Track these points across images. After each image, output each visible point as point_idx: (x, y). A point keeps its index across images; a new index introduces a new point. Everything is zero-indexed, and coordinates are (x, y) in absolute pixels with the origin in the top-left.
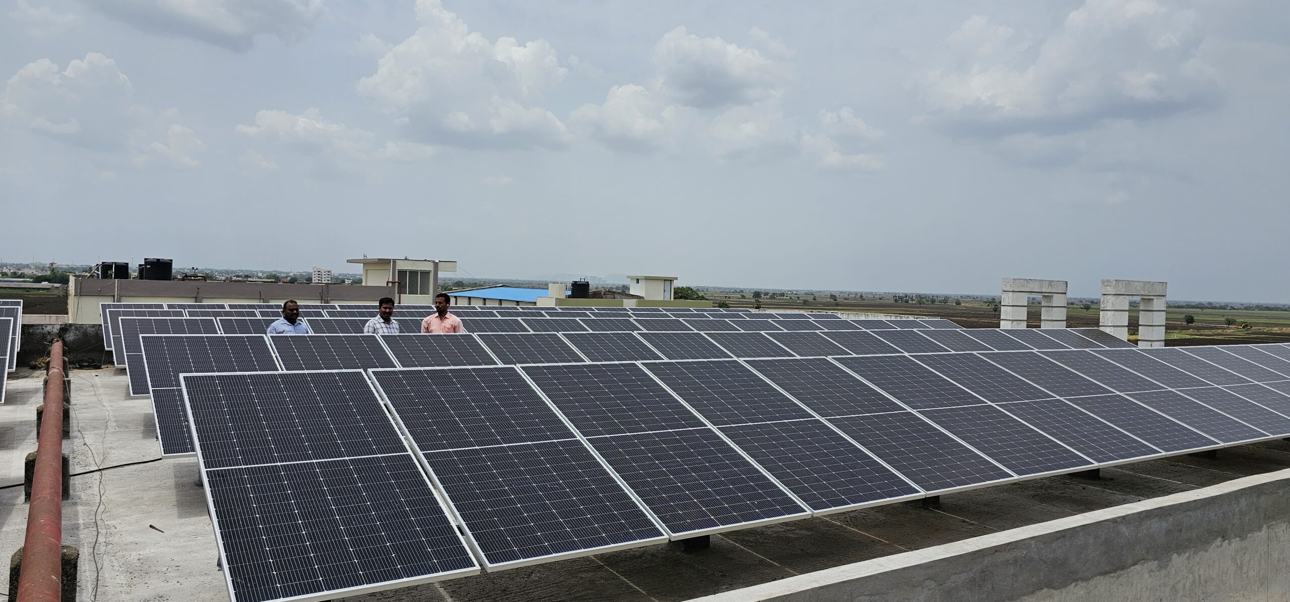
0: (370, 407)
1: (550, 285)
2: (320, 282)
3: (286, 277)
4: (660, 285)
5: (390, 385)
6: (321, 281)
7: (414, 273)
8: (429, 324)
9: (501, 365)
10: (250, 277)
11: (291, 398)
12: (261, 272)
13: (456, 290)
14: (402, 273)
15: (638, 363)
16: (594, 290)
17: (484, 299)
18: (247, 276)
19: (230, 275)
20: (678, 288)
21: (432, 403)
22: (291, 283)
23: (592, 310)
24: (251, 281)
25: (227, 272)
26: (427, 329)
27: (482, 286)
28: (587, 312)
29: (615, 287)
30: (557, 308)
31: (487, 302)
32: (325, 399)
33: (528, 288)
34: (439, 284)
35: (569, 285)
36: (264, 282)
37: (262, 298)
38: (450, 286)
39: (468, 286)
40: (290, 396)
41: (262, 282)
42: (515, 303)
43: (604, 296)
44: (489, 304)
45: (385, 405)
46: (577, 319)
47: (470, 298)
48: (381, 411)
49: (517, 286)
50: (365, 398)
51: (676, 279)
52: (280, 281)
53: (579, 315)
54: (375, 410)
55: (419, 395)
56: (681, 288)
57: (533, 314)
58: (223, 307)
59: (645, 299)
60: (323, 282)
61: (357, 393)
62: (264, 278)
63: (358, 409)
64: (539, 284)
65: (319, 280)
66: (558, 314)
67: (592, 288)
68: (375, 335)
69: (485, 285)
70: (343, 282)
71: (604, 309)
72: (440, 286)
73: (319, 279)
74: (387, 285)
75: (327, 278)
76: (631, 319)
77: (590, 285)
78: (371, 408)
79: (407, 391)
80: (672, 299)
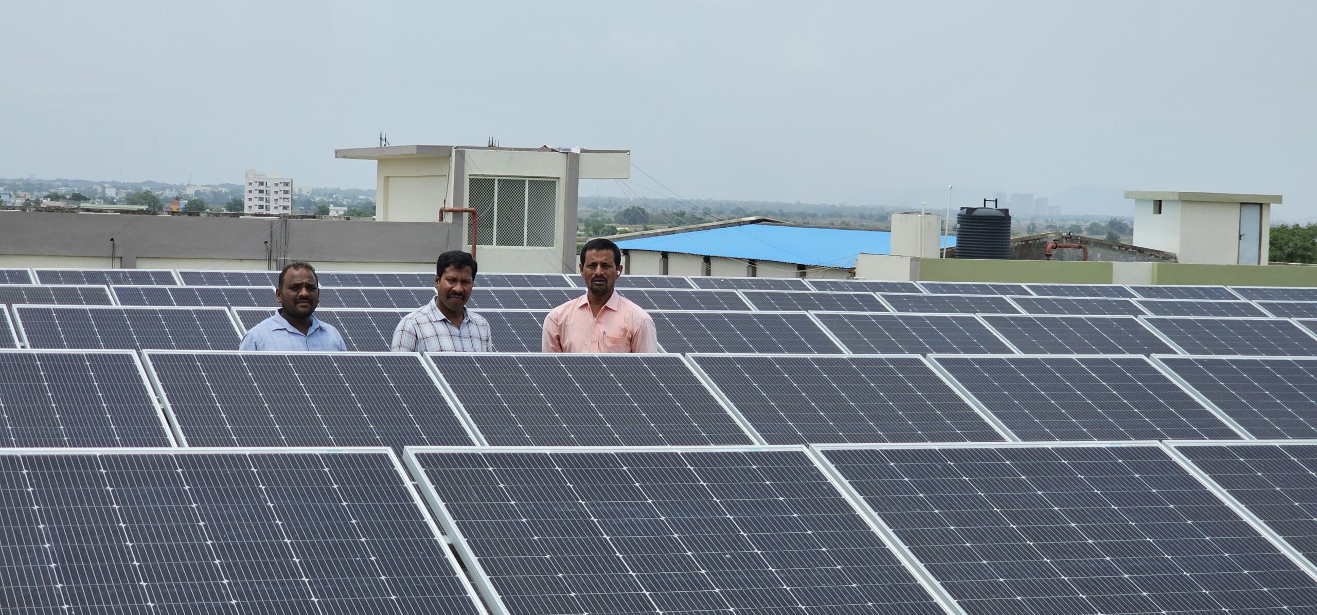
0: (414, 551)
1: (895, 220)
2: (264, 211)
3: (178, 199)
4: (1229, 219)
5: (465, 492)
6: (267, 208)
7: (512, 185)
8: (562, 328)
9: (760, 446)
10: (86, 199)
11: (210, 520)
12: (115, 185)
13: (626, 232)
14: (481, 186)
15: (1170, 447)
16: (1025, 235)
17: (707, 259)
18: (78, 197)
19: (36, 194)
20: (1283, 229)
21: (576, 546)
22: (190, 214)
23: (1024, 292)
24: (88, 210)
25: (28, 186)
26: (558, 343)
27: (700, 220)
28: (1008, 298)
29: (1088, 224)
30: (917, 284)
31: (714, 265)
32: (296, 525)
33: (831, 226)
34: (580, 215)
35: (952, 221)
36: (122, 212)
37: (118, 254)
38: (609, 221)
39: (660, 221)
40: (208, 515)
41: (116, 211)
42: (795, 270)
43: (1054, 252)
44: (719, 273)
45: (451, 547)
46: (979, 317)
47: (665, 255)
48: (441, 562)
49: (800, 221)
50: (400, 526)
51: (1278, 199)
52: (161, 208)
53: (982, 305)
54: (426, 561)
55: (541, 522)
56: (1290, 227)
57: (849, 303)
58: (22, 277)
59: (1181, 261)
60: (273, 211)
61: (378, 511)
62: (120, 201)
63: (381, 556)
64: (862, 217)
65: (261, 207)
66: (922, 304)
67: (1019, 229)
68: (417, 354)
69: (708, 218)
70: (324, 211)
71: (1056, 290)
72: (580, 221)
73: (261, 203)
74: (441, 219)
75: (281, 202)
76: (1140, 320)
77: (1012, 221)
78: (416, 555)
79: (510, 511)
80: (1265, 261)
